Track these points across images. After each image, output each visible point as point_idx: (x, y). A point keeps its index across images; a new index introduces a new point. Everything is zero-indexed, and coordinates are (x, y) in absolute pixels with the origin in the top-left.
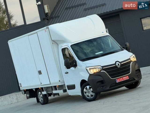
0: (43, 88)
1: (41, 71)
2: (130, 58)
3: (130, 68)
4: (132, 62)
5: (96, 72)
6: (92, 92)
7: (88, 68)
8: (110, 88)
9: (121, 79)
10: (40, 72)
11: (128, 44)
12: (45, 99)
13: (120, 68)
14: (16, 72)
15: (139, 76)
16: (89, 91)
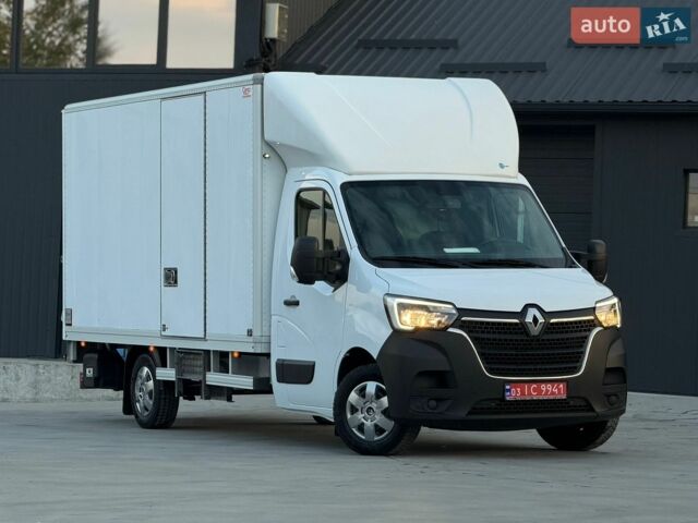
0: (165, 349)
1: (176, 272)
2: (594, 308)
3: (583, 353)
4: (600, 329)
5: (428, 326)
6: (385, 412)
7: (394, 303)
8: (469, 413)
9: (529, 388)
10: (171, 277)
11: (601, 246)
12: (162, 403)
13: (538, 340)
14: (61, 254)
15: (614, 398)
16: (374, 405)
